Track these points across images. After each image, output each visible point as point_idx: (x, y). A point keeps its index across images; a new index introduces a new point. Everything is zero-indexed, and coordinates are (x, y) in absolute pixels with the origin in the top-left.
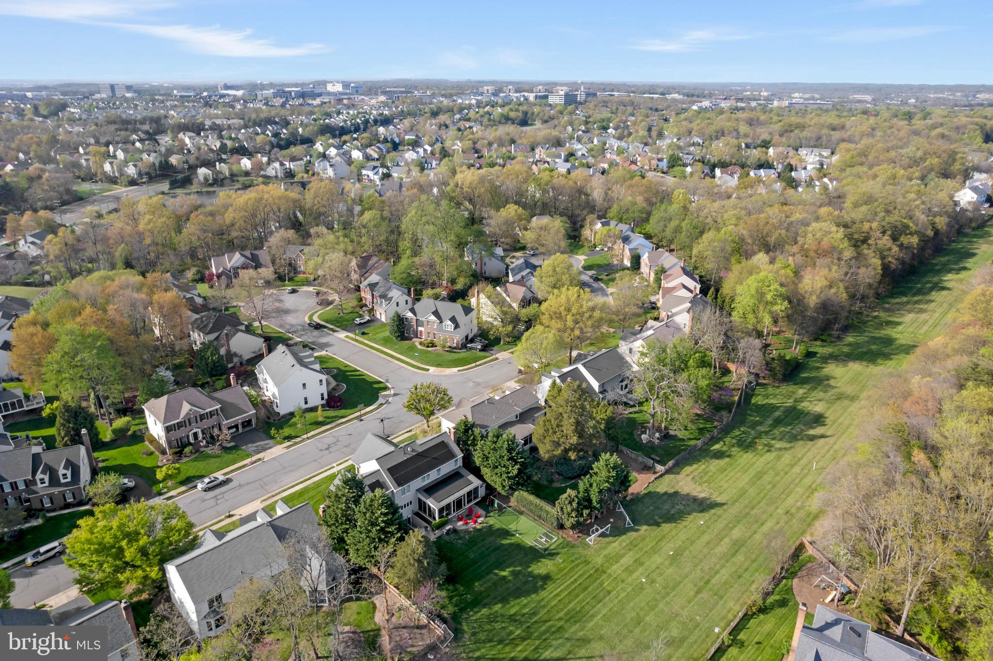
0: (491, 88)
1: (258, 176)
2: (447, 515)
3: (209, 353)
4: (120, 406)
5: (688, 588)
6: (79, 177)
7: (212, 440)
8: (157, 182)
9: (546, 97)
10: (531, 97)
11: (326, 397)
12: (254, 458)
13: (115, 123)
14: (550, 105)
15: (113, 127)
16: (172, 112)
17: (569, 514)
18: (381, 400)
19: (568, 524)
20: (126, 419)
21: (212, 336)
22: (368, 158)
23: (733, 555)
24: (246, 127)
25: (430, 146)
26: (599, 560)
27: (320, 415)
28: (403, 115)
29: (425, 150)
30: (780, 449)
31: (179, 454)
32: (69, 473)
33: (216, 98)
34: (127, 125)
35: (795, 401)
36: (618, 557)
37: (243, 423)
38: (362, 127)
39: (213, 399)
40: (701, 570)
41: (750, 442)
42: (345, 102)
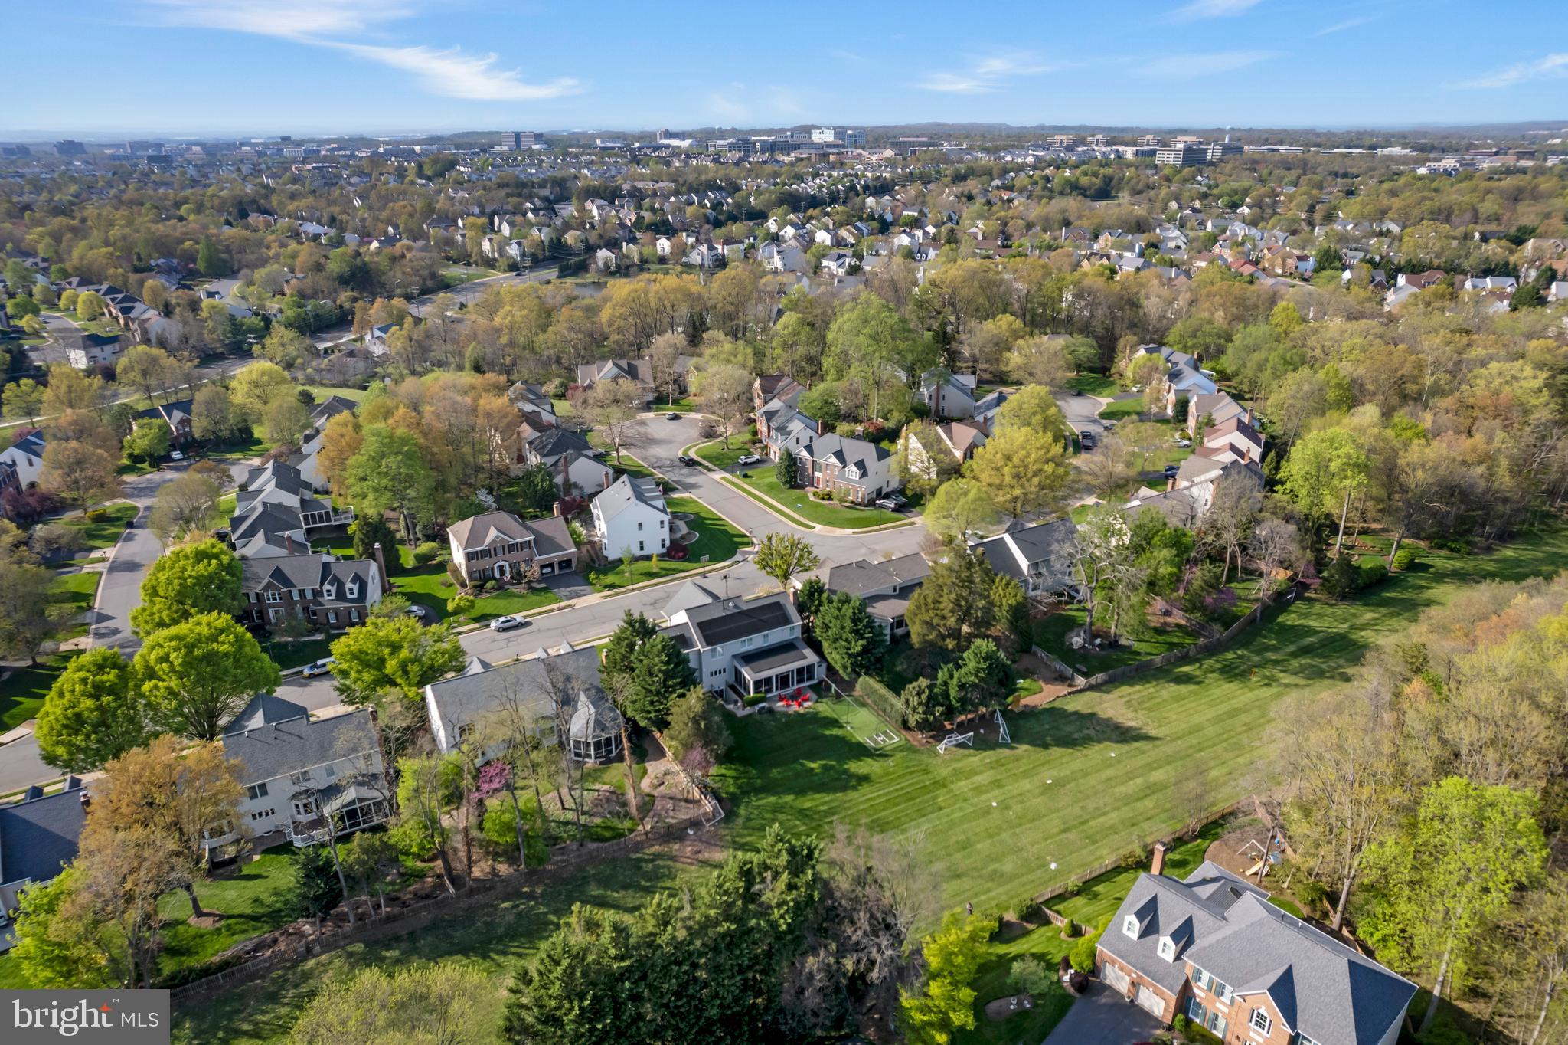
0: (1065, 139)
1: (677, 263)
2: (767, 691)
3: (539, 478)
4: (430, 532)
5: (1054, 823)
6: (449, 259)
7: (518, 577)
8: (545, 267)
9: (1153, 153)
10: (1129, 153)
11: (668, 544)
12: (563, 604)
13: (507, 185)
14: (1156, 167)
15: (502, 193)
16: (586, 171)
17: (914, 709)
18: (738, 557)
19: (912, 723)
20: (433, 544)
21: (550, 460)
22: (839, 243)
23: (1138, 799)
24: (677, 193)
25: (935, 226)
26: (944, 772)
27: (654, 565)
28: (910, 178)
29: (926, 233)
30: (1287, 686)
31: (479, 589)
32: (356, 588)
33: (648, 151)
34: (522, 188)
35: (1351, 627)
36: (973, 773)
37: (560, 563)
38: (842, 196)
39: (528, 528)
40: (1082, 808)
41: (1244, 671)
42: (832, 158)
